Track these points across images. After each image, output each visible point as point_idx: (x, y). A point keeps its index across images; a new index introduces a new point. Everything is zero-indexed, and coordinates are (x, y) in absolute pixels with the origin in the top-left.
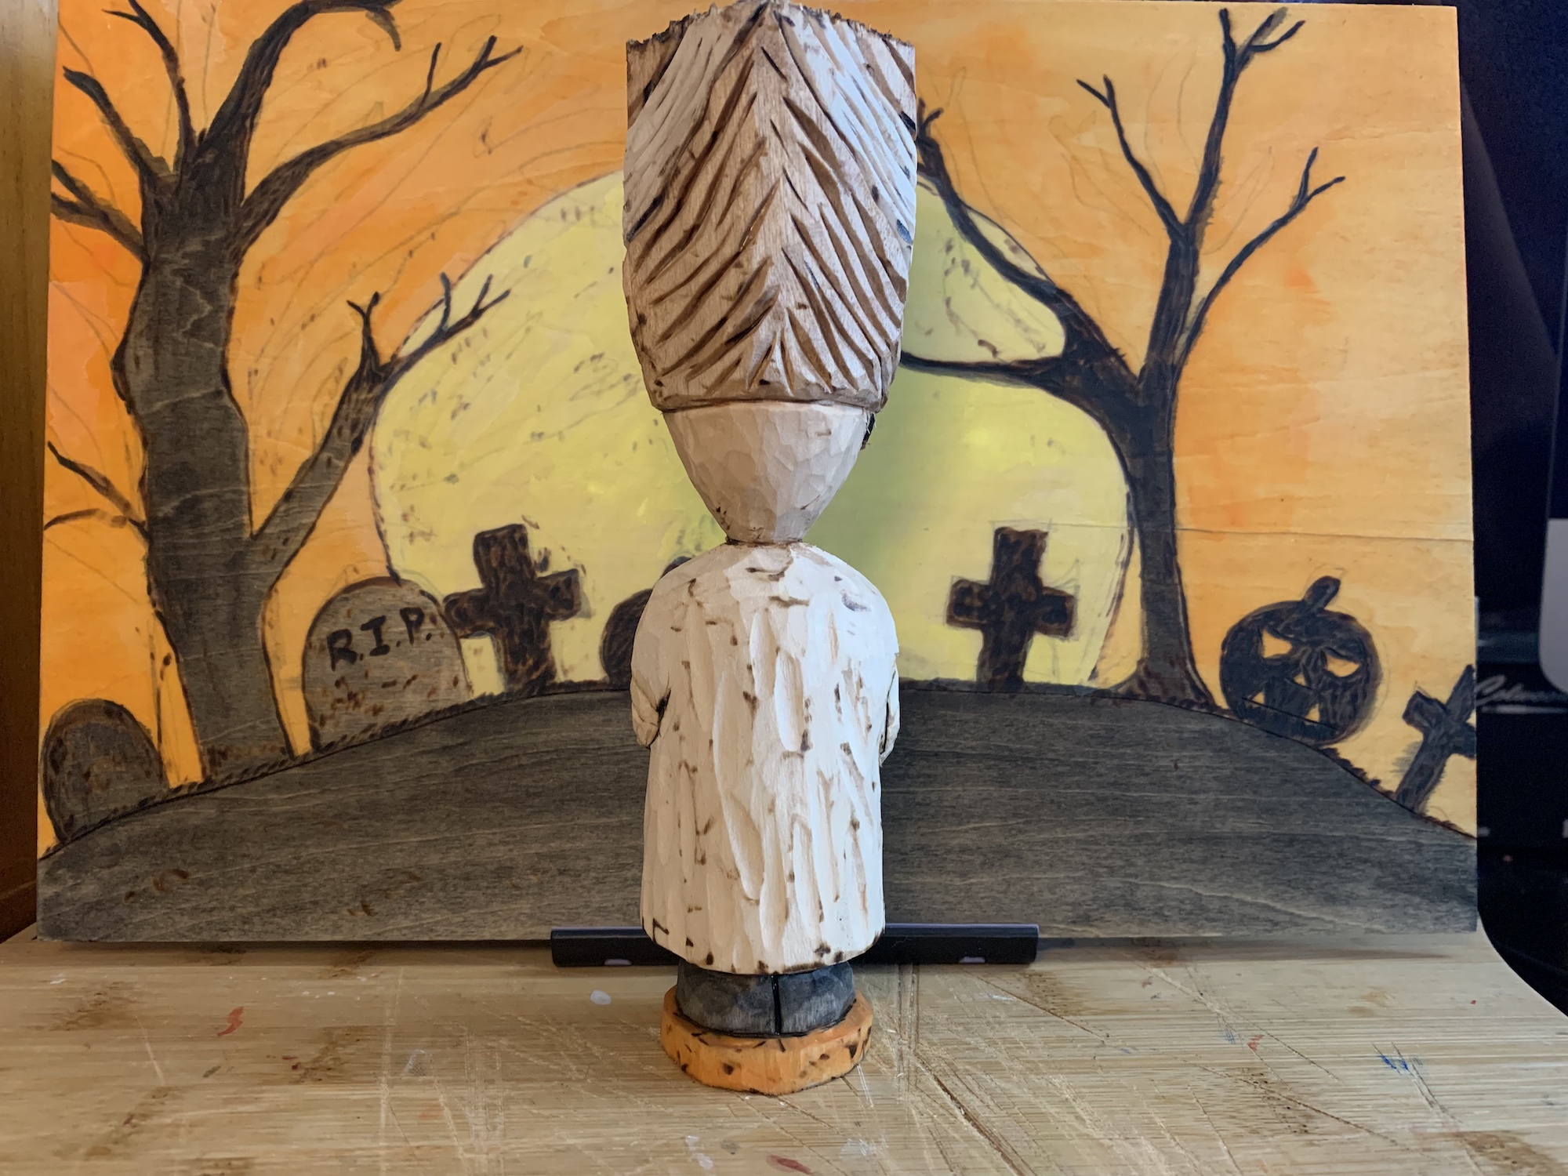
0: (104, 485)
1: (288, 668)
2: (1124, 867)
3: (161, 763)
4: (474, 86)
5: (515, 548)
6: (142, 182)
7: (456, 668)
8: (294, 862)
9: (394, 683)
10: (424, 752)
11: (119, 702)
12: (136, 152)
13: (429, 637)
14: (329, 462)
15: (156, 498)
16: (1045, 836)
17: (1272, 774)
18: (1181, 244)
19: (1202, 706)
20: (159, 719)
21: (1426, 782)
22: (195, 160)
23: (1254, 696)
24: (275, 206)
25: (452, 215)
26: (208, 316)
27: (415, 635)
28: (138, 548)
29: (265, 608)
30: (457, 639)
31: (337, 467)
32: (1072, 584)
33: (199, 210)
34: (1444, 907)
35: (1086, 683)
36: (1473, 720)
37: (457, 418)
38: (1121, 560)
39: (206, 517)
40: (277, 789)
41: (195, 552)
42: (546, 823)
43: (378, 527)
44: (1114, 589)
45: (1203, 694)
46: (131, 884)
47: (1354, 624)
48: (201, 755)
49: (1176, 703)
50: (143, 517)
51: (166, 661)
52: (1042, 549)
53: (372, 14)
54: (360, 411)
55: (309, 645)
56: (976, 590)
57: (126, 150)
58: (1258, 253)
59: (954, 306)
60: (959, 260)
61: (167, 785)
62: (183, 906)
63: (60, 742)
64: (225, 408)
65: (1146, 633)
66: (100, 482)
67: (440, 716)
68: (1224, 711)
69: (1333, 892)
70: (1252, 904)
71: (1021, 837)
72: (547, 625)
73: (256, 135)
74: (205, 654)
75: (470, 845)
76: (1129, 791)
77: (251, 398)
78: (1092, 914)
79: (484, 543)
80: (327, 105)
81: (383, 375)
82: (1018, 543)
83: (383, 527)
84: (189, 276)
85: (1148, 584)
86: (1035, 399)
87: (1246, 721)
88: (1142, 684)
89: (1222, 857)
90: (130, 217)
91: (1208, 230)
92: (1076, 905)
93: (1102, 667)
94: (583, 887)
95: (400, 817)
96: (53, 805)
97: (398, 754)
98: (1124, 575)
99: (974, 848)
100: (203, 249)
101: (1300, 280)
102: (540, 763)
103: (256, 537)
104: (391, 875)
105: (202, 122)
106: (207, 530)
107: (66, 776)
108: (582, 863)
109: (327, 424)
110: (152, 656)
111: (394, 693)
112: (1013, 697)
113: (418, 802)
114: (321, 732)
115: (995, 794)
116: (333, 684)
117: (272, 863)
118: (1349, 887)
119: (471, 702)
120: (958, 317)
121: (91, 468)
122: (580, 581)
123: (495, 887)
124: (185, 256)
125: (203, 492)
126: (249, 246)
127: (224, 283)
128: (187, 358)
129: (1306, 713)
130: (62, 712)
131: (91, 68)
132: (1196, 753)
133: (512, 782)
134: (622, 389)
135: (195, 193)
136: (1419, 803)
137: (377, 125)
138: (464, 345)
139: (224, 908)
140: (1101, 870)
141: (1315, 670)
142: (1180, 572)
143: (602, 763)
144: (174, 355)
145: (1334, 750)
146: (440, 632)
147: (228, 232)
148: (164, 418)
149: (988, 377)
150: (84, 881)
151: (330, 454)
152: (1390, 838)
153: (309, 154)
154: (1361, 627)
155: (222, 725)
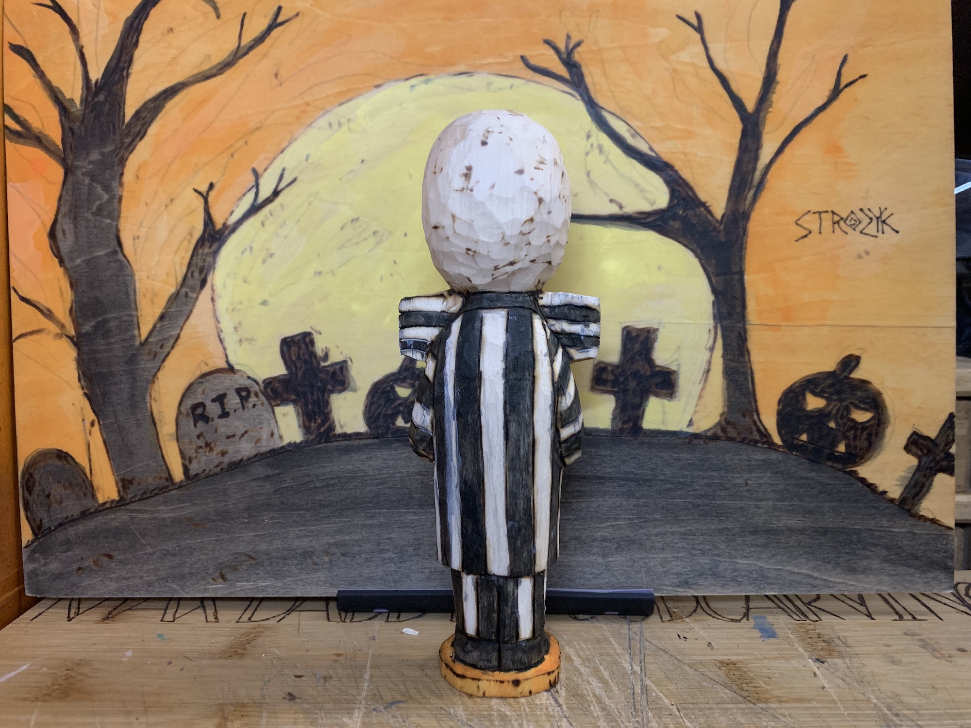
0: (48, 313)
1: (167, 428)
2: (711, 550)
3: (93, 488)
4: (268, 41)
5: (307, 348)
6: (61, 115)
7: (272, 425)
8: (177, 549)
9: (234, 436)
10: (254, 479)
11: (65, 450)
12: (56, 96)
13: (254, 406)
14: (187, 293)
15: (80, 321)
16: (658, 530)
17: (812, 488)
18: (749, 128)
19: (764, 443)
20: (90, 460)
21: (920, 492)
22: (93, 100)
23: (800, 435)
24: (145, 127)
25: (258, 128)
26: (106, 202)
27: (246, 405)
28: (72, 353)
29: (151, 389)
30: (272, 407)
31: (192, 298)
32: (676, 363)
33: (97, 132)
34: (931, 575)
35: (685, 429)
36: (953, 450)
37: (266, 264)
38: (709, 346)
39: (112, 332)
40: (165, 503)
41: (107, 355)
42: (333, 523)
43: (219, 336)
44: (704, 366)
45: (765, 435)
46: (79, 563)
47: (870, 386)
48: (117, 483)
49: (747, 442)
50: (73, 333)
51: (92, 424)
52: (655, 341)
54: (204, 261)
55: (179, 412)
56: (610, 368)
57: (49, 95)
58: (804, 132)
59: (591, 175)
60: (595, 144)
61: (97, 501)
62: (111, 576)
63: (31, 475)
64: (120, 261)
65: (726, 394)
66: (45, 311)
67: (263, 456)
68: (780, 446)
69: (854, 566)
70: (798, 574)
71: (642, 531)
72: (329, 396)
73: (131, 81)
74: (116, 419)
75: (286, 538)
76: (715, 500)
77: (135, 255)
78: (691, 581)
79: (287, 345)
80: (174, 59)
81: (218, 237)
82: (638, 336)
83: (222, 336)
84: (93, 176)
85: (728, 362)
86: (649, 238)
87: (794, 453)
88: (724, 430)
89: (778, 543)
90: (54, 139)
91: (769, 116)
92: (678, 574)
93: (695, 419)
94: (358, 564)
95: (242, 520)
96: (29, 514)
97: (238, 481)
98: (711, 356)
99: (611, 538)
100: (100, 158)
101: (834, 149)
102: (328, 486)
103: (142, 344)
104: (237, 556)
105: (96, 74)
106: (113, 340)
107: (36, 496)
108: (357, 549)
109: (184, 269)
110: (83, 420)
111: (234, 442)
112: (636, 439)
113: (252, 511)
114: (189, 467)
115: (625, 503)
116: (196, 437)
117: (164, 550)
118: (865, 563)
119: (283, 447)
120: (595, 184)
121: (39, 302)
122: (349, 368)
123: (302, 564)
124: (90, 163)
125: (109, 316)
126: (129, 155)
127: (115, 180)
128: (95, 231)
129: (837, 447)
130: (31, 457)
131: (25, 41)
132: (760, 475)
133: (310, 498)
134: (372, 241)
135: (94, 121)
136: (914, 507)
137: (207, 70)
138: (268, 215)
139: (136, 577)
140: (696, 552)
141: (842, 418)
142: (749, 353)
143: (367, 486)
144: (86, 228)
145: (855, 471)
146: (260, 403)
147: (116, 146)
148: (83, 269)
149: (616, 224)
150: (51, 561)
151: (187, 289)
152: (894, 530)
153: (165, 92)
154: (875, 388)
155: (129, 464)
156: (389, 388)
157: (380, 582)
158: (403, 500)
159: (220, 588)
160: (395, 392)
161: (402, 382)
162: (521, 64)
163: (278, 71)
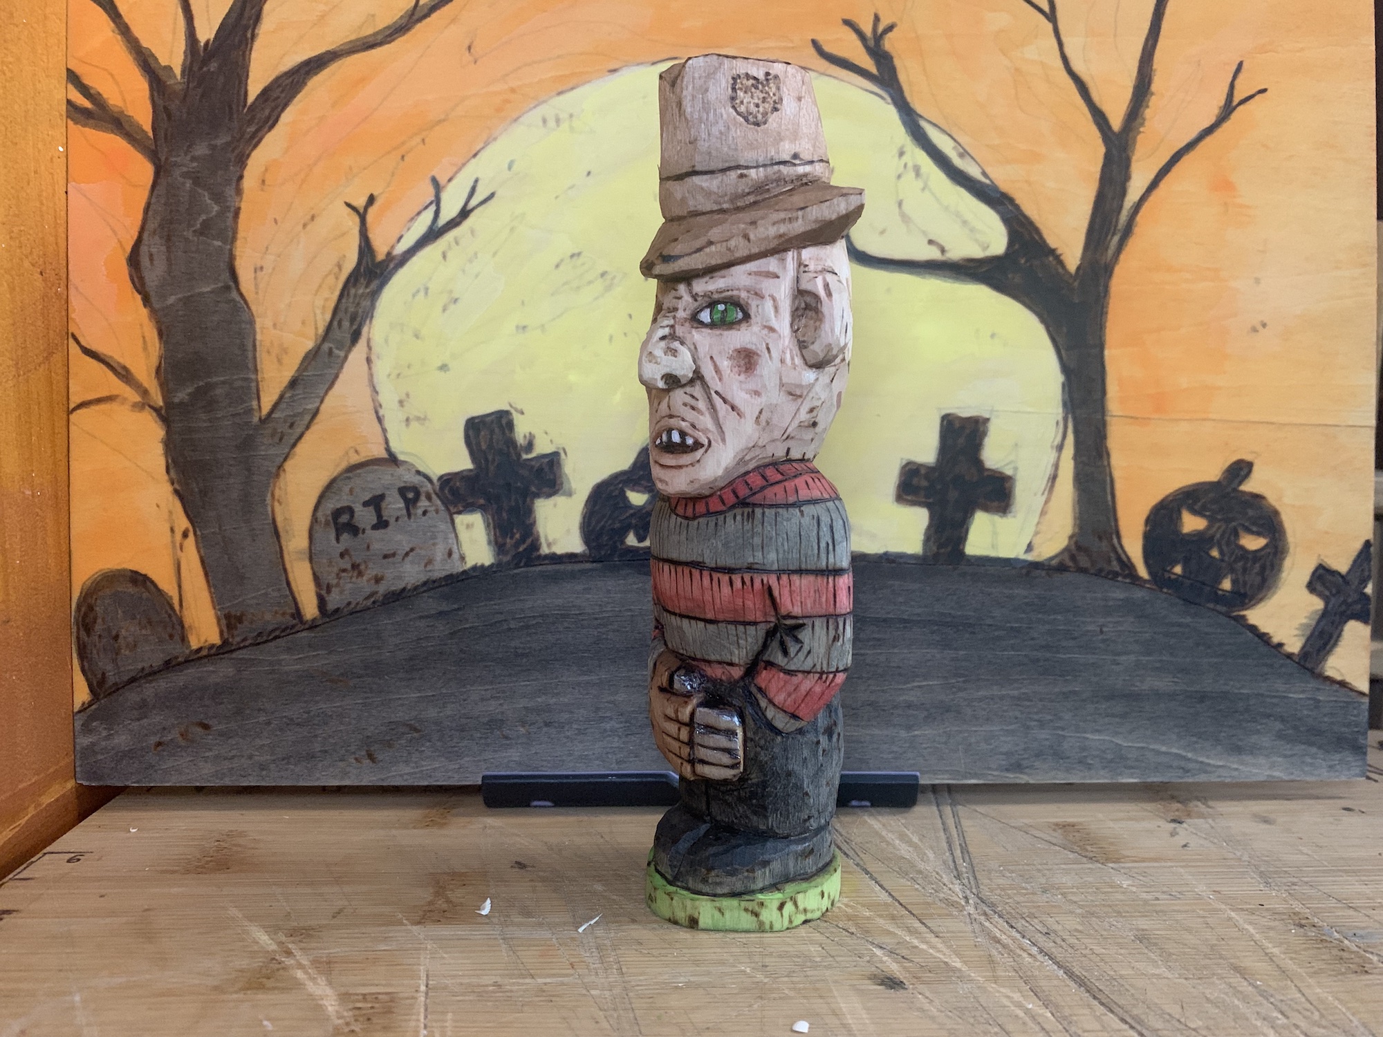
0: (124, 373)
1: (296, 541)
2: (1051, 721)
3: (183, 627)
5: (503, 432)
6: (151, 89)
7: (450, 541)
8: (305, 716)
9: (394, 555)
10: (421, 617)
11: (143, 572)
12: (145, 60)
13: (425, 513)
14: (331, 350)
15: (171, 385)
16: (982, 693)
17: (1187, 638)
18: (1115, 152)
19: (1125, 577)
20: (180, 587)
21: (1325, 644)
22: (201, 68)
23: (1173, 567)
24: (276, 113)
25: (440, 122)
26: (216, 216)
27: (412, 511)
28: (159, 432)
29: (274, 486)
30: (451, 515)
31: (339, 357)
32: (1011, 466)
33: (205, 116)
34: (1338, 756)
35: (1023, 557)
36: (1369, 590)
37: (448, 312)
38: (1055, 444)
39: (218, 402)
40: (289, 650)
41: (210, 435)
42: (531, 681)
43: (377, 412)
44: (1049, 471)
45: (1127, 565)
46: (159, 735)
47: (1264, 502)
48: (219, 620)
49: (1103, 574)
50: (161, 403)
51: (185, 535)
52: (984, 434)
54: (358, 304)
55: (315, 520)
56: (923, 471)
57: (135, 59)
58: (1187, 160)
59: (905, 207)
60: (910, 165)
61: (188, 646)
62: (207, 754)
63: (91, 608)
64: (233, 300)
65: (1077, 511)
66: (120, 370)
67: (436, 585)
68: (1146, 581)
69: (1240, 743)
70: (1166, 754)
71: (961, 694)
72: (533, 503)
73: (257, 45)
74: (220, 529)
75: (465, 700)
76: (1059, 653)
77: (257, 293)
78: (1022, 762)
79: (474, 427)
80: (323, 17)
81: (378, 271)
82: (962, 428)
83: (381, 412)
84: (198, 178)
85: (1080, 466)
86: (980, 294)
87: (1165, 590)
88: (1073, 558)
89: (1140, 711)
90: (141, 123)
91: (1140, 138)
92: (1008, 754)
93: (1036, 542)
94: (568, 737)
95: (401, 675)
96: (86, 665)
97: (398, 619)
99: (919, 703)
100: (207, 152)
101: (1223, 185)
102: (528, 627)
103: (263, 421)
104: (393, 727)
105: (206, 33)
106: (220, 414)
107: (97, 638)
108: (565, 716)
109: (328, 316)
110: (172, 530)
111: (394, 563)
112: (955, 569)
113: (417, 662)
114: (327, 599)
115: (938, 656)
116: (338, 555)
117: (285, 717)
118: (1254, 739)
119: (464, 572)
120: (910, 218)
121: (111, 357)
122: (562, 462)
123: (488, 738)
124: (193, 159)
125: (215, 379)
126: (252, 150)
127: (231, 185)
128: (198, 256)
129: (1220, 583)
130: (90, 581)
132: (1120, 619)
133: (501, 644)
134: (599, 285)
135: (200, 101)
136: (1319, 664)
137: (370, 36)
138: (453, 243)
139: (243, 756)
140: (1032, 724)
141: (1228, 544)
142: (1108, 455)
143: (583, 627)
144: (185, 252)
145: (1243, 617)
146: (433, 508)
147: (233, 137)
148: (177, 311)
149: (936, 275)
150: (117, 732)
151: (331, 345)
152: (1291, 695)
153: (307, 63)
154: (1271, 506)
155: (237, 593)
156: (617, 493)
157: (597, 762)
159: (366, 773)
160: (626, 499)
161: (634, 486)
162: (812, 51)
163: (472, 43)
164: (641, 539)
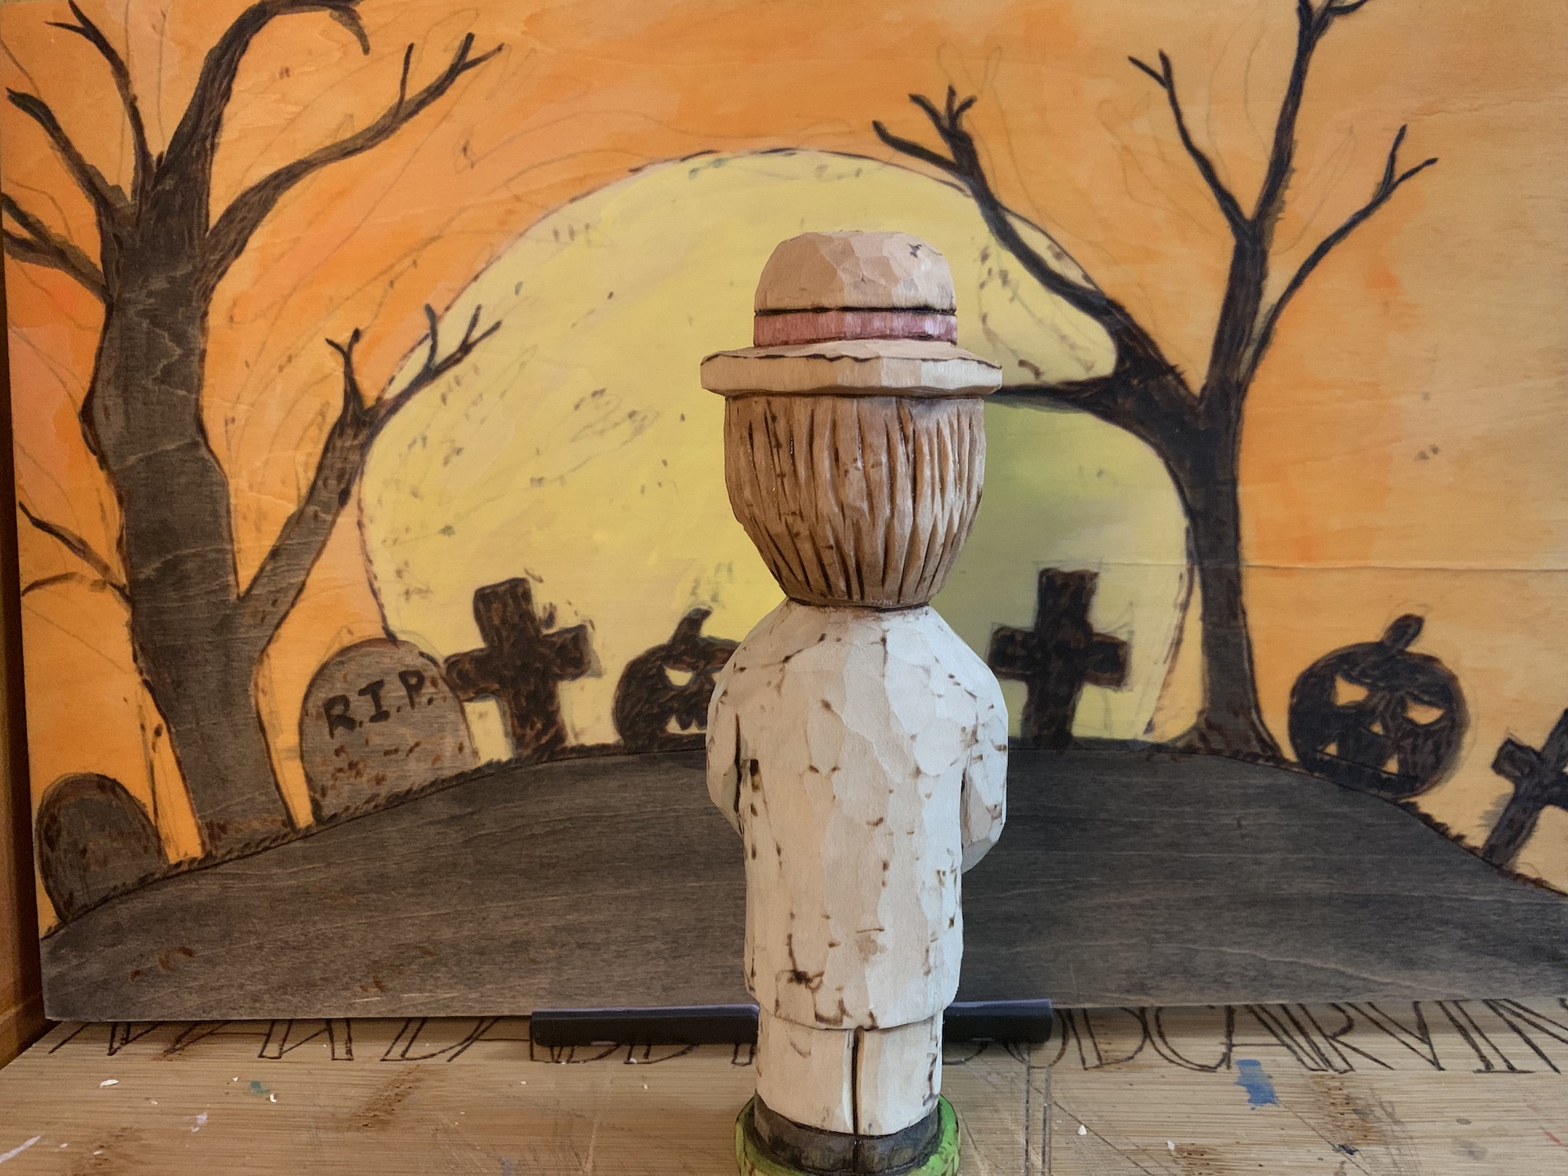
0: (81, 547)
1: (285, 738)
2: (1180, 932)
3: (159, 838)
4: (451, 92)
5: (518, 604)
6: (99, 214)
7: (461, 734)
8: (303, 938)
9: (396, 751)
10: (431, 823)
11: (112, 777)
13: (430, 701)
14: (316, 516)
15: (135, 559)
16: (1097, 901)
17: (1345, 831)
18: (1247, 244)
19: (1267, 760)
20: (154, 792)
21: (1518, 834)
22: (155, 186)
23: (1326, 746)
24: (242, 237)
25: (434, 239)
26: (177, 361)
27: (417, 700)
28: (123, 614)
29: (258, 674)
30: (461, 702)
31: (325, 521)
32: (1125, 630)
33: (162, 244)
34: (1534, 970)
35: (1142, 737)
37: (450, 465)
38: (1179, 601)
39: (189, 578)
40: (280, 863)
41: (181, 616)
42: (561, 895)
43: (371, 585)
44: (1172, 634)
45: (1270, 747)
46: (136, 963)
47: (1439, 665)
48: (199, 829)
49: (1241, 757)
50: (124, 581)
51: (158, 732)
52: (1092, 592)
53: (336, 14)
54: (346, 459)
55: (305, 712)
56: (1019, 638)
57: (79, 180)
58: (1336, 251)
59: (992, 323)
60: (995, 270)
61: (166, 860)
62: (192, 984)
63: (54, 819)
64: (203, 459)
65: (1207, 681)
66: (76, 544)
67: (446, 785)
68: (1293, 764)
69: (1412, 956)
70: (1322, 969)
71: (1070, 903)
72: (555, 685)
73: (218, 156)
74: (198, 723)
75: (484, 919)
76: (1188, 851)
77: (229, 449)
78: (1147, 982)
79: (485, 599)
80: (293, 120)
81: (368, 419)
82: (1066, 585)
83: (376, 585)
84: (156, 316)
85: (1210, 627)
86: (1084, 424)
87: (1316, 774)
88: (1203, 738)
89: (1288, 920)
90: (88, 254)
91: (1279, 226)
92: (1129, 973)
93: (1159, 719)
94: (603, 961)
95: (409, 890)
96: (51, 884)
97: (404, 826)
98: (1183, 618)
99: (1020, 915)
100: (168, 286)
101: (1383, 281)
102: (553, 833)
103: (242, 599)
104: (403, 949)
105: (159, 145)
106: (192, 592)
107: (61, 853)
108: (600, 937)
109: (312, 475)
110: (143, 727)
111: (397, 761)
112: (1060, 754)
113: (427, 875)
114: (322, 804)
115: (1042, 858)
116: (333, 752)
117: (280, 940)
118: (1429, 950)
119: (478, 770)
120: (995, 335)
121: (65, 529)
122: (589, 637)
123: (512, 962)
124: (150, 294)
125: (186, 552)
126: (217, 282)
127: (194, 324)
128: (159, 407)
129: (1384, 764)
130: (53, 787)
131: (36, 89)
132: (1260, 810)
133: (524, 853)
134: (627, 427)
135: (156, 225)
136: (1507, 861)
137: (347, 141)
138: (453, 383)
139: (233, 986)
140: (1157, 936)
141: (1394, 717)
142: (1244, 613)
143: (619, 832)
144: (145, 404)
145: (1414, 805)
146: (441, 695)
147: (195, 267)
148: (139, 473)
149: (1030, 402)
150: (87, 960)
151: (317, 508)
152: (1475, 898)
153: (276, 176)
154: (1446, 669)
155: (220, 798)
156: (654, 671)
158: (679, 855)
159: (375, 1004)
160: (665, 679)
161: (675, 663)
162: (873, 136)
163: (468, 143)
164: (684, 726)
